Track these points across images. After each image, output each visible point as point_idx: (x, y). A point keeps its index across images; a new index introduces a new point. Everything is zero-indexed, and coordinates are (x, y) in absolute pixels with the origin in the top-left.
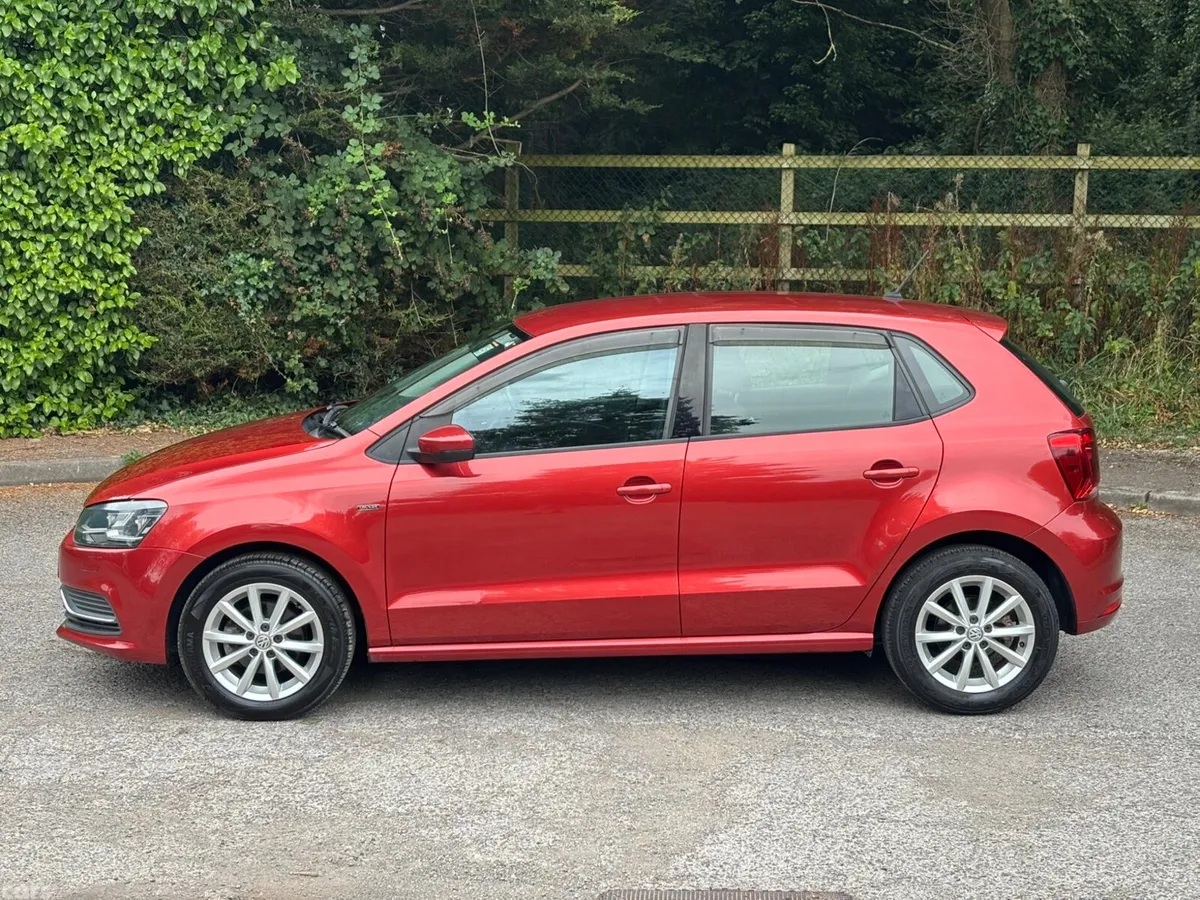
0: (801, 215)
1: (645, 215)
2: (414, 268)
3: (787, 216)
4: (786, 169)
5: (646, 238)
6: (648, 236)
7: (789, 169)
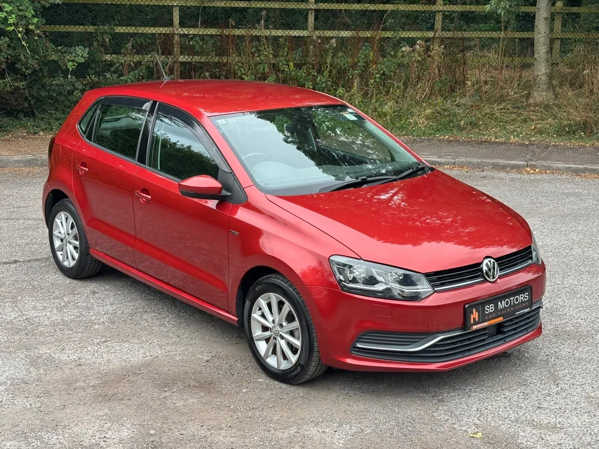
0: (184, 29)
1: (106, 28)
2: (9, 57)
3: (178, 30)
4: (175, 6)
5: (107, 40)
6: (108, 39)
7: (177, 6)
